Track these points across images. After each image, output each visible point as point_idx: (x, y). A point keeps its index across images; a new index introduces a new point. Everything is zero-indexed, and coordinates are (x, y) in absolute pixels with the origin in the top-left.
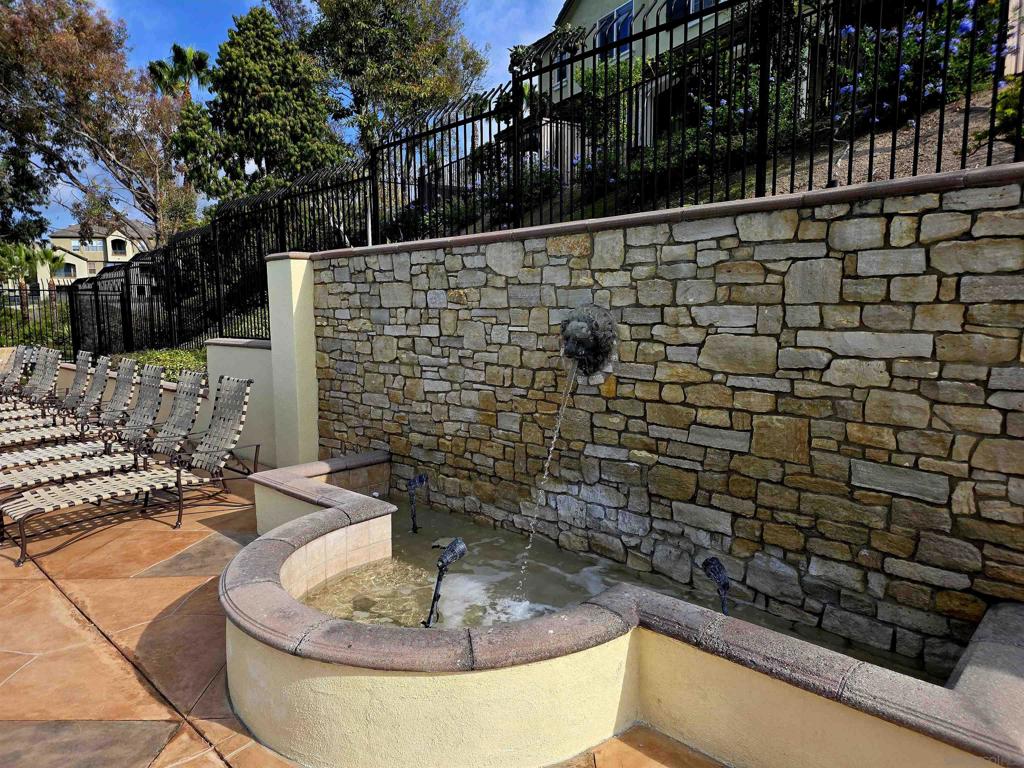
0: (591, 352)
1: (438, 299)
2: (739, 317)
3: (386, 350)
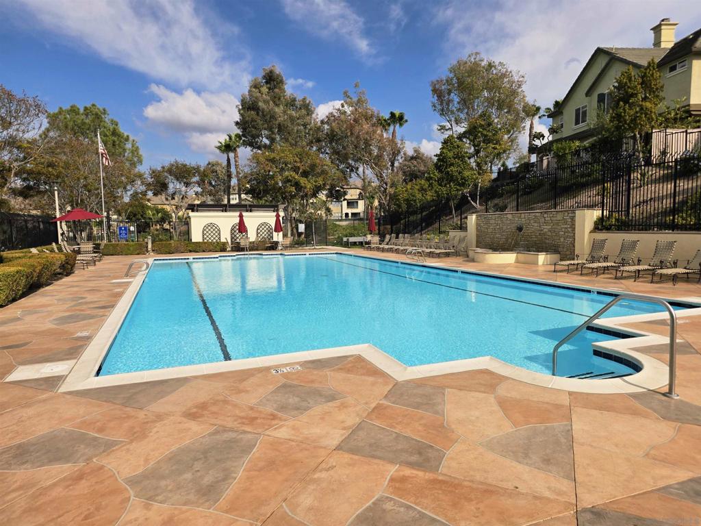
0: (520, 229)
1: (499, 222)
2: (536, 225)
3: (490, 231)
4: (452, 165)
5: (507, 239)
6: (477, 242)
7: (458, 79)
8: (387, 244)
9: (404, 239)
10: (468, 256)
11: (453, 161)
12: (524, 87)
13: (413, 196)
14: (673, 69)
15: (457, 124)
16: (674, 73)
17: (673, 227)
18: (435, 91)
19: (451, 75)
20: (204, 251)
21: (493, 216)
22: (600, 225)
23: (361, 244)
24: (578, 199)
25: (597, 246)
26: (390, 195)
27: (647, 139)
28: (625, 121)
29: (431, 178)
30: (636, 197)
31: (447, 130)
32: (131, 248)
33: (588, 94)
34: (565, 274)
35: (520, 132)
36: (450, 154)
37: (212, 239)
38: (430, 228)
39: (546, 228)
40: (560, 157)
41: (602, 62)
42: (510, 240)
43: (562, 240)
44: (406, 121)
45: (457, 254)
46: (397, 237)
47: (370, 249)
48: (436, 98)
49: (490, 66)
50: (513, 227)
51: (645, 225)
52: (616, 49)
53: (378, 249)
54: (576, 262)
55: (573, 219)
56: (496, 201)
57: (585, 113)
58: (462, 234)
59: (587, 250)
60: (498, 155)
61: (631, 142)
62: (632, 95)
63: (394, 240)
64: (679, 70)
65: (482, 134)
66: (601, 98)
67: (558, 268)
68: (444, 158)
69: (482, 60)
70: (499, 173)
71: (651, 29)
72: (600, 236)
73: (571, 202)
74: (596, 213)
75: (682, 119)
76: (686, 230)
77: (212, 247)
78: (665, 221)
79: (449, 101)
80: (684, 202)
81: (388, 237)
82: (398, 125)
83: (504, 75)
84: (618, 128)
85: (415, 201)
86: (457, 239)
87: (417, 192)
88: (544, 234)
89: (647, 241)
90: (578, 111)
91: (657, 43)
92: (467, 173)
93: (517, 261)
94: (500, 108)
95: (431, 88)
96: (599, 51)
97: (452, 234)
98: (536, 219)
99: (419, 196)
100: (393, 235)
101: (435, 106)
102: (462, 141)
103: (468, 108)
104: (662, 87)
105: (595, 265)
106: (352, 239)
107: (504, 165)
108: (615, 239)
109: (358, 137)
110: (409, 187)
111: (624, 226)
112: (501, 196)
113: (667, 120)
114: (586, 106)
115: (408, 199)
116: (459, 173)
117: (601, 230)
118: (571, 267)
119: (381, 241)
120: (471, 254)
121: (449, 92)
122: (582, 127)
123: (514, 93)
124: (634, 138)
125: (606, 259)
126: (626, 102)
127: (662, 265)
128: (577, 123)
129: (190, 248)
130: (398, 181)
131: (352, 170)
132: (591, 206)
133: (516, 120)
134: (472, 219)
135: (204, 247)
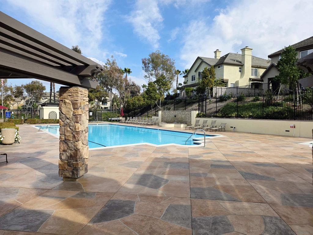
0: (175, 116)
1: (169, 114)
4: (152, 93)
5: (171, 120)
6: (162, 120)
7: (152, 59)
8: (128, 121)
9: (135, 119)
10: (159, 125)
11: (152, 91)
12: (175, 64)
13: (135, 102)
14: (219, 67)
15: (151, 75)
16: (219, 69)
17: (216, 117)
18: (143, 62)
19: (150, 58)
20: (49, 123)
21: (167, 112)
22: (198, 116)
23: (116, 121)
24: (192, 107)
25: (197, 122)
26: (126, 101)
27: (212, 89)
28: (205, 84)
29: (144, 97)
30: (208, 107)
31: (148, 77)
32: (17, 122)
33: (196, 71)
34: (188, 130)
35: (174, 81)
36: (151, 89)
37: (53, 118)
38: (143, 115)
39: (183, 116)
40: (187, 93)
41: (199, 62)
42: (172, 120)
43: (188, 120)
44: (131, 72)
45: (155, 124)
46: (132, 118)
47: (122, 122)
48: (144, 65)
49: (163, 56)
50: (173, 116)
51: (210, 116)
52: (204, 58)
53: (125, 122)
54: (191, 126)
55: (191, 113)
56: (167, 106)
57: (194, 77)
58: (157, 117)
59: (194, 123)
60: (167, 90)
61: (207, 89)
62: (207, 76)
63: (131, 119)
64: (220, 68)
65: (161, 82)
66: (199, 73)
67: (187, 128)
68: (149, 90)
69: (160, 53)
70: (167, 96)
71: (214, 52)
72: (198, 119)
73: (190, 108)
74: (197, 112)
75: (221, 83)
76: (219, 117)
77: (53, 121)
78: (215, 115)
79: (148, 67)
80: (219, 110)
81: (128, 118)
82: (128, 73)
83: (168, 60)
84: (203, 86)
85: (136, 104)
86: (155, 119)
87: (137, 101)
88: (183, 118)
89: (210, 120)
90: (192, 76)
91: (216, 57)
92: (157, 96)
93: (175, 127)
94: (167, 71)
95: (142, 61)
96: (199, 58)
97: (153, 117)
98: (180, 113)
99: (137, 102)
100: (131, 117)
101: (143, 68)
102: (155, 84)
103: (155, 70)
104: (215, 74)
105: (196, 127)
106: (113, 119)
107: (169, 93)
108: (202, 120)
109: (113, 78)
110: (133, 98)
111: (205, 116)
112: (168, 104)
113: (217, 84)
114: (195, 75)
115: (133, 103)
116: (154, 96)
117: (198, 117)
118: (190, 128)
119: (126, 119)
120: (160, 124)
121: (149, 64)
122: (194, 82)
123: (171, 66)
124: (208, 88)
125: (199, 125)
126: (205, 78)
127: (213, 127)
128: (192, 80)
129: (43, 122)
130: (129, 96)
131: (109, 90)
132: (195, 110)
133: (172, 76)
134: (160, 113)
135: (49, 121)
